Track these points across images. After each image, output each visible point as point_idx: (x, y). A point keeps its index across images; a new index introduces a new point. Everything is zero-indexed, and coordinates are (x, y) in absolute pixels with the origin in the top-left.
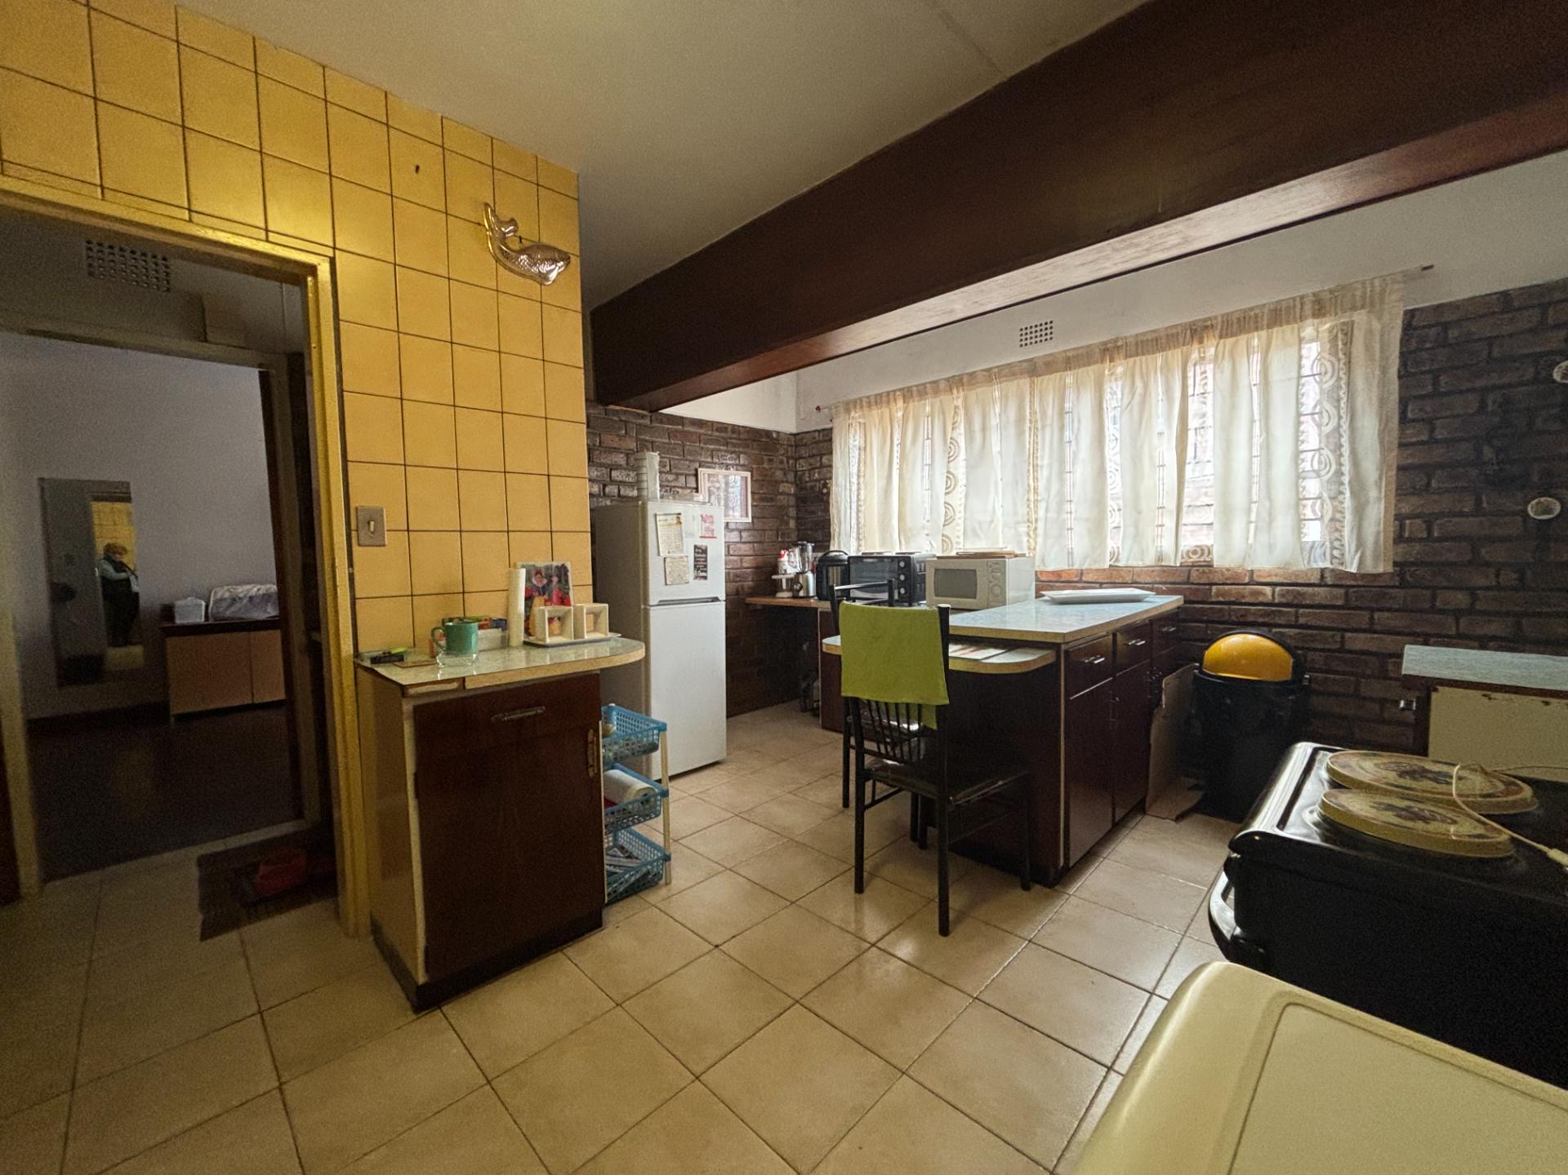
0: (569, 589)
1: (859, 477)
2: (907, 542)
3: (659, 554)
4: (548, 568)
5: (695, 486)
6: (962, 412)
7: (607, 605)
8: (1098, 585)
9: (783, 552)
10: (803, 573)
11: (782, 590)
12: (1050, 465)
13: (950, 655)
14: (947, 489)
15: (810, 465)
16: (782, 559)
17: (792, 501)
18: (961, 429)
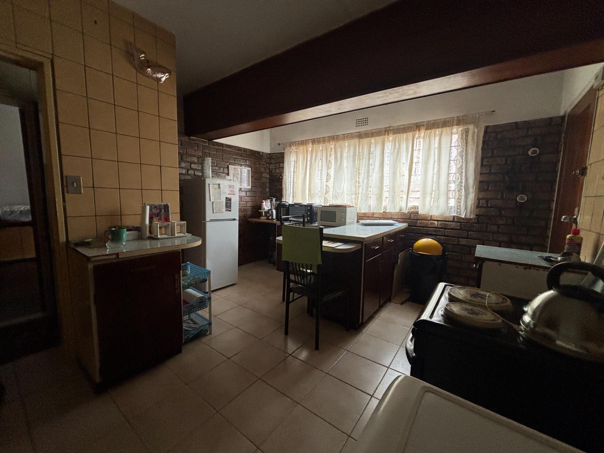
0: (169, 214)
1: (294, 173)
2: (311, 198)
3: (210, 200)
4: (160, 205)
5: (227, 172)
6: (333, 150)
7: (186, 222)
8: (379, 219)
9: (263, 201)
10: (271, 209)
11: (262, 216)
12: (364, 173)
13: (323, 245)
14: (327, 180)
15: (275, 166)
16: (263, 204)
17: (268, 181)
18: (333, 157)
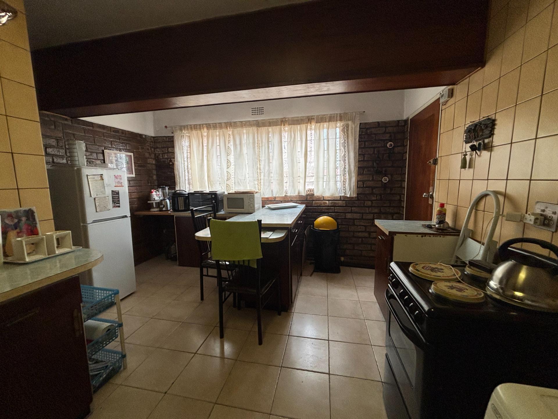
1: (187, 158)
2: (212, 187)
3: (91, 196)
5: (102, 158)
6: (232, 137)
7: (70, 231)
8: (280, 202)
9: (152, 190)
10: (164, 200)
11: (153, 208)
12: (265, 160)
14: (227, 166)
15: (162, 151)
16: (152, 194)
17: (154, 167)
18: (232, 143)
